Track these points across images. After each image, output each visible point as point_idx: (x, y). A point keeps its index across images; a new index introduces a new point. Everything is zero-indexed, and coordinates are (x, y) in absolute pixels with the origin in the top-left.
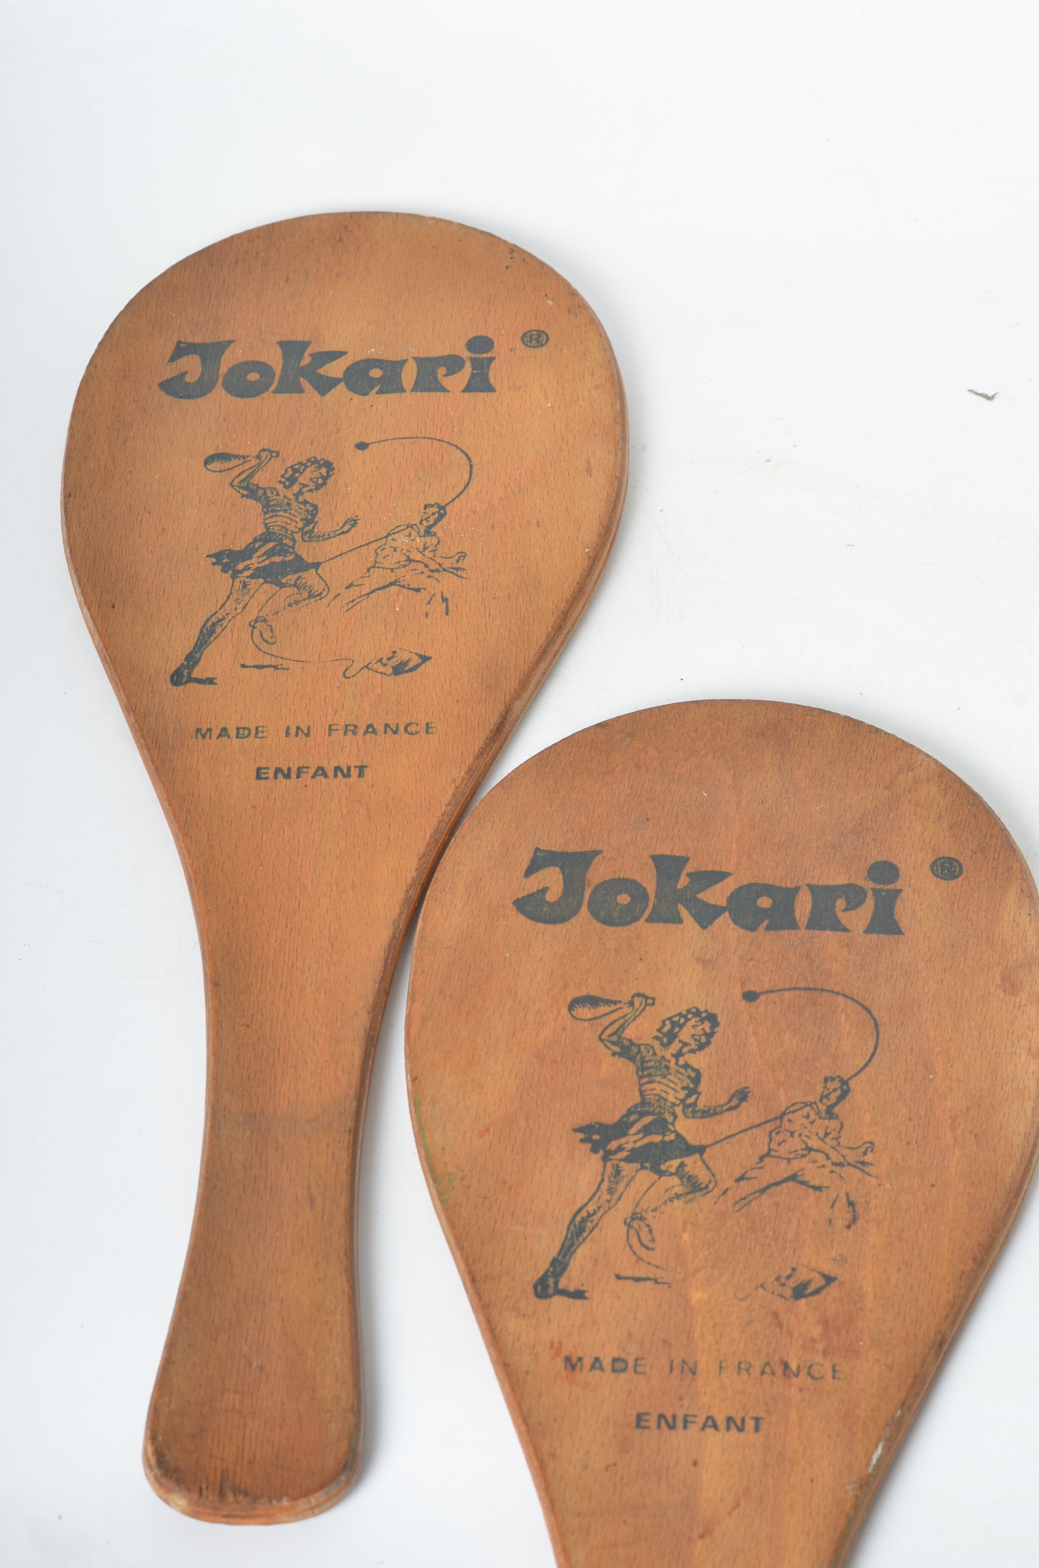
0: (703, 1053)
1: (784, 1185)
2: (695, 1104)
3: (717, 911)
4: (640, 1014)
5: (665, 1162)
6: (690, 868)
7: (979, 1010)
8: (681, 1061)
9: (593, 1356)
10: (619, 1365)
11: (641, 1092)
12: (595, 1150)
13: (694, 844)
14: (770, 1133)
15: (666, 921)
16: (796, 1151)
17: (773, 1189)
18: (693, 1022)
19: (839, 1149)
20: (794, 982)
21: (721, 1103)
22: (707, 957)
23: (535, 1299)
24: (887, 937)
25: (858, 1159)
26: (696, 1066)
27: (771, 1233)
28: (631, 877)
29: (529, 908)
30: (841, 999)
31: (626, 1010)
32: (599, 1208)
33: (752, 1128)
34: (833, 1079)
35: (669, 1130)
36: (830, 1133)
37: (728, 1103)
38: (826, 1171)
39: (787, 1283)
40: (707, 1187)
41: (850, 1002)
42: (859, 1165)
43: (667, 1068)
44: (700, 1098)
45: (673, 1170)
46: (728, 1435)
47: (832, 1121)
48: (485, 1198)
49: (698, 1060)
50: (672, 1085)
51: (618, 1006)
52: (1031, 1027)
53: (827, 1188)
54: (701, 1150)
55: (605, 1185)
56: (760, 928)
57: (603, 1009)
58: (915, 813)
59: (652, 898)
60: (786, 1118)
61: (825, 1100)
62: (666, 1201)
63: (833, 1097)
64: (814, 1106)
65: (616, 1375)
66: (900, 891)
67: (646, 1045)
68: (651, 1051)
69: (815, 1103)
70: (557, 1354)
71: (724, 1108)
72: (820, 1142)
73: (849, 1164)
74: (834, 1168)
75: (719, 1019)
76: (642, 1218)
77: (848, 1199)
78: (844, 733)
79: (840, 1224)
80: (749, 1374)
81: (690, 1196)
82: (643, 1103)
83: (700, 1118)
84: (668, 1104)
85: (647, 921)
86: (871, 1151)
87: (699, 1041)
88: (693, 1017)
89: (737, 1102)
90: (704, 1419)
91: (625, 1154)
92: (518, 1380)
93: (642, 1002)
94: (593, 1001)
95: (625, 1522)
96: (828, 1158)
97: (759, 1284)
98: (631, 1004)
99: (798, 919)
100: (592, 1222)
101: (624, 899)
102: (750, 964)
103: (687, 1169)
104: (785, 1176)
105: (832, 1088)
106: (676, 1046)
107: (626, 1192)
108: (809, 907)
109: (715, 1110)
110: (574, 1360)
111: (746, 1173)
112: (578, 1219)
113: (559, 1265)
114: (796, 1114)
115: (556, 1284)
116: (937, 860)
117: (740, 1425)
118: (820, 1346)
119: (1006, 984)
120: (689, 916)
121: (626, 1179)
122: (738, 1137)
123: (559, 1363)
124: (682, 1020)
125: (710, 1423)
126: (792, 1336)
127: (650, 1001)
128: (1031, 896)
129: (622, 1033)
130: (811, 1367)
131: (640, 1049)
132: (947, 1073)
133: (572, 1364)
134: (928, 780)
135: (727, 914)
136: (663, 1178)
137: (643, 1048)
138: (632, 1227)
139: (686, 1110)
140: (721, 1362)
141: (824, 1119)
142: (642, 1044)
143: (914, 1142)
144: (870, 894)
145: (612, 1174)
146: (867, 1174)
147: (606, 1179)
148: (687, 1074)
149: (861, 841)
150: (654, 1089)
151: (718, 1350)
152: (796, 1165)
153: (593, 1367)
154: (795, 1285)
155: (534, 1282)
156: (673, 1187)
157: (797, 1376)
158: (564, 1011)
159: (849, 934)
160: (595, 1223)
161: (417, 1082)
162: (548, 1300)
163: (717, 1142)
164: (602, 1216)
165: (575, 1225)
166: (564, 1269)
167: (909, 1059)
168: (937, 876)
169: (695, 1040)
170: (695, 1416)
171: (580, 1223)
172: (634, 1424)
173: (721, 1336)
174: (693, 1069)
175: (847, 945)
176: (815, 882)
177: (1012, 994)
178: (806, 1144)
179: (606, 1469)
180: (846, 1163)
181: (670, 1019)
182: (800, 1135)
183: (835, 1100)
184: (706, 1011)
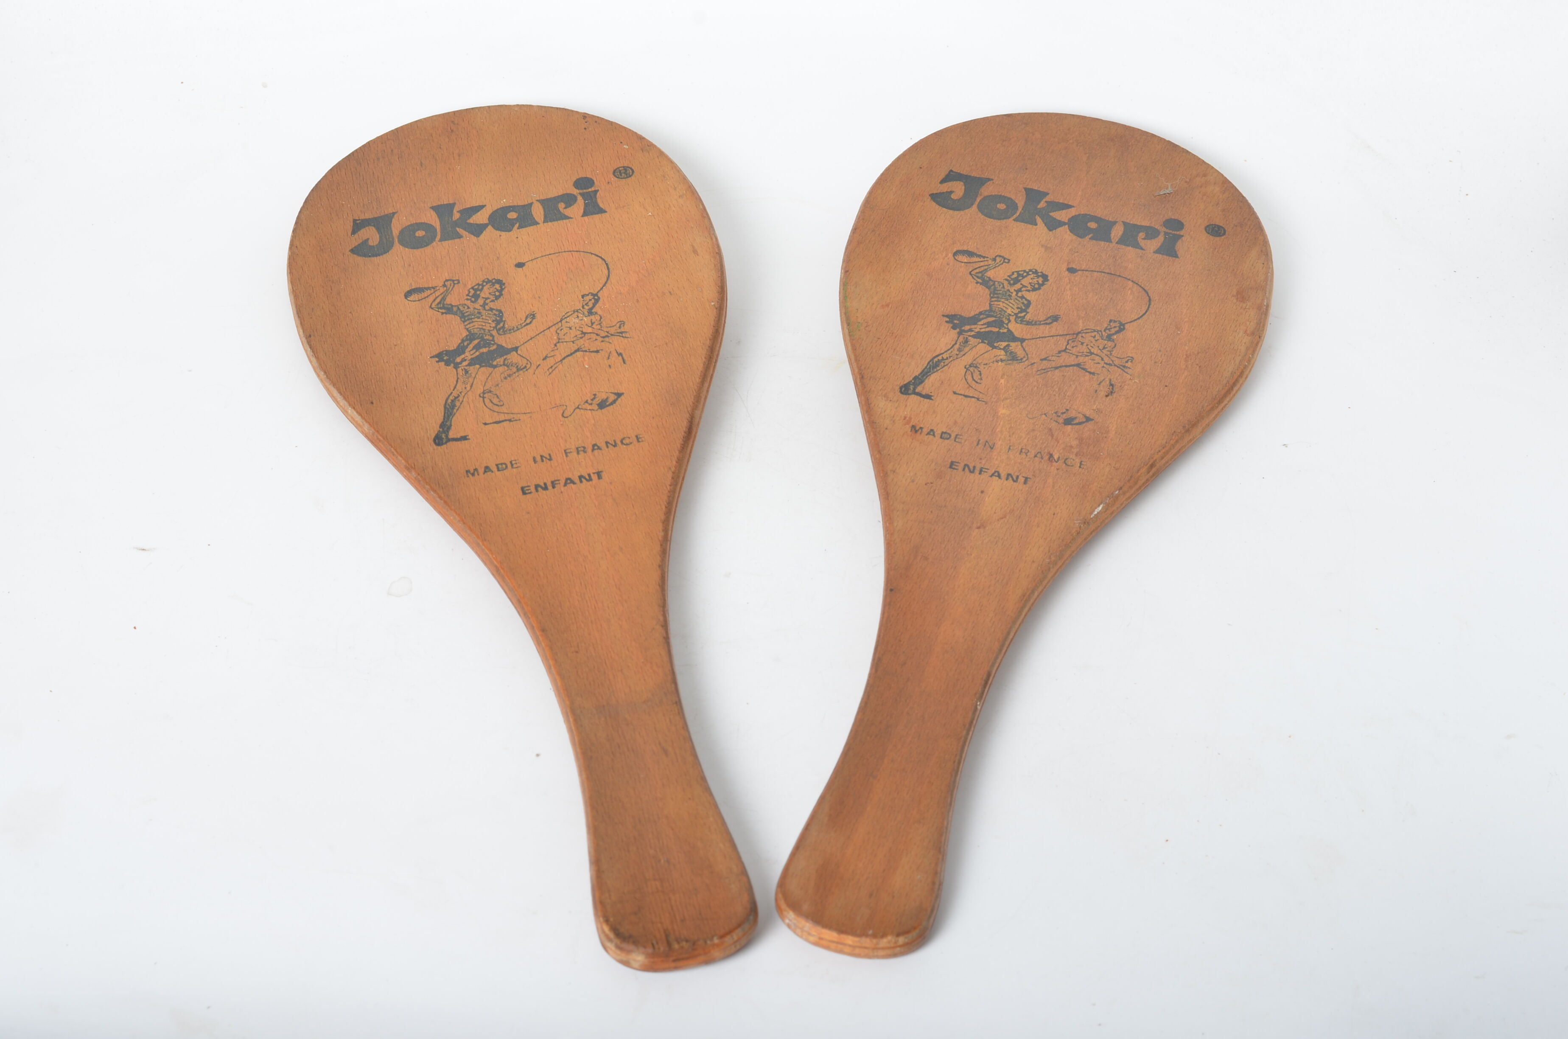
0: (1034, 293)
1: (1071, 368)
2: (1024, 317)
3: (1061, 224)
4: (999, 266)
5: (998, 342)
6: (1048, 198)
7: (1218, 305)
8: (1020, 294)
9: (930, 428)
10: (944, 436)
11: (990, 305)
12: (954, 328)
13: (1054, 187)
14: (1068, 340)
15: (1026, 223)
16: (1083, 352)
17: (1063, 368)
18: (1032, 276)
19: (1111, 357)
20: (1102, 268)
21: (1041, 320)
22: (1048, 245)
23: (899, 394)
24: (1168, 257)
25: (1121, 364)
26: (1028, 298)
27: (1057, 390)
28: (1009, 196)
29: (939, 200)
30: (1130, 283)
31: (990, 262)
32: (950, 357)
33: (1057, 336)
34: (1115, 322)
35: (1004, 327)
36: (1107, 348)
37: (1044, 321)
38: (1100, 366)
39: (1061, 416)
40: (1022, 359)
41: (1136, 285)
42: (1121, 367)
43: (1010, 296)
44: (1028, 315)
45: (1002, 347)
46: (1006, 482)
47: (1109, 342)
48: (879, 338)
49: (1031, 296)
50: (1011, 305)
51: (986, 259)
52: (1250, 320)
53: (1098, 374)
54: (1022, 340)
55: (957, 346)
56: (1087, 237)
57: (975, 259)
58: (1202, 199)
59: (1020, 209)
60: (1080, 335)
61: (1107, 331)
62: (994, 361)
63: (1113, 331)
64: (1100, 333)
65: (942, 440)
66: (1182, 236)
67: (999, 282)
68: (1002, 286)
69: (1101, 331)
70: (908, 423)
71: (1042, 323)
72: (1099, 351)
73: (1115, 365)
74: (1105, 365)
75: (1049, 278)
76: (976, 367)
77: (1110, 382)
78: (1166, 149)
79: (1103, 393)
80: (1027, 456)
81: (1010, 362)
82: (991, 310)
83: (1025, 324)
84: (1006, 314)
85: (1014, 220)
86: (1131, 362)
87: (1034, 286)
88: (1033, 274)
89: (1051, 321)
90: (993, 471)
91: (973, 333)
92: (880, 431)
93: (1001, 260)
94: (970, 254)
95: (932, 512)
96: (1102, 359)
97: (1043, 413)
98: (994, 260)
99: (1112, 238)
100: (944, 363)
101: (1002, 206)
102: (1076, 254)
103: (1010, 348)
104: (1073, 363)
105: (1114, 325)
106: (1018, 286)
107: (969, 352)
108: (1121, 233)
109: (1036, 322)
110: (917, 429)
111: (1048, 357)
112: (936, 359)
113: (919, 380)
114: (1087, 334)
115: (914, 389)
116: (1210, 225)
117: (1015, 479)
118: (1075, 451)
119: (1239, 296)
120: (1042, 223)
121: (970, 346)
122: (1047, 338)
123: (908, 428)
124: (1025, 274)
125: (996, 474)
126: (1058, 442)
127: (1006, 261)
128: (1267, 254)
129: (985, 273)
130: (1066, 459)
131: (994, 283)
132: (1189, 333)
133: (915, 430)
134: (1215, 183)
135: (1067, 226)
136: (994, 350)
137: (996, 283)
138: (969, 370)
139: (1017, 319)
140: (1010, 446)
141: (1105, 340)
142: (996, 281)
143: (1160, 362)
144: (1162, 234)
145: (962, 342)
146: (1126, 372)
147: (958, 343)
148: (1022, 301)
149: (1163, 206)
150: (999, 305)
151: (1010, 440)
152: (1081, 359)
153: (928, 434)
154: (1066, 418)
155: (901, 385)
156: (1000, 355)
157: (1056, 462)
158: (950, 255)
159: (1144, 252)
160: (946, 364)
161: (848, 273)
162: (908, 396)
163: (1033, 339)
164: (951, 361)
165: (933, 363)
166: (922, 383)
167: (1166, 321)
168: (1209, 233)
169: (1031, 285)
170: (988, 469)
171: (936, 362)
172: (949, 466)
173: (1013, 433)
174: (1026, 300)
175: (1141, 257)
176: (1128, 221)
177: (1241, 302)
178: (1090, 350)
179: (926, 484)
180: (1113, 365)
181: (1017, 272)
182: (1087, 345)
183: (1114, 332)
184: (1041, 272)
